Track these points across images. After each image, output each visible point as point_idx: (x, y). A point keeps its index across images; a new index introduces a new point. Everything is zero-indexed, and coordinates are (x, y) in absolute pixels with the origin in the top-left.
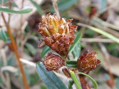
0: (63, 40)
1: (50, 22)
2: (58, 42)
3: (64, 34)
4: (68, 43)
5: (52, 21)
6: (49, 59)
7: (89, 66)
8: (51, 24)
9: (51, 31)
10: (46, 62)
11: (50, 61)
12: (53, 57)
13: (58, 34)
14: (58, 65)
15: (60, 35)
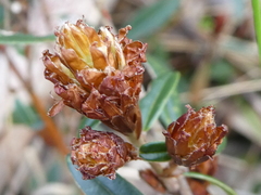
0: (110, 86)
1: (66, 40)
2: (95, 92)
3: (109, 69)
4: (126, 92)
5: (69, 36)
6: (84, 143)
7: (197, 149)
8: (69, 46)
9: (73, 64)
10: (77, 155)
11: (84, 149)
12: (95, 137)
13: (94, 72)
14: (109, 158)
15: (101, 72)
